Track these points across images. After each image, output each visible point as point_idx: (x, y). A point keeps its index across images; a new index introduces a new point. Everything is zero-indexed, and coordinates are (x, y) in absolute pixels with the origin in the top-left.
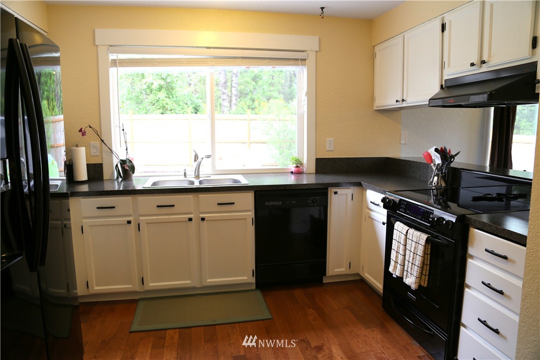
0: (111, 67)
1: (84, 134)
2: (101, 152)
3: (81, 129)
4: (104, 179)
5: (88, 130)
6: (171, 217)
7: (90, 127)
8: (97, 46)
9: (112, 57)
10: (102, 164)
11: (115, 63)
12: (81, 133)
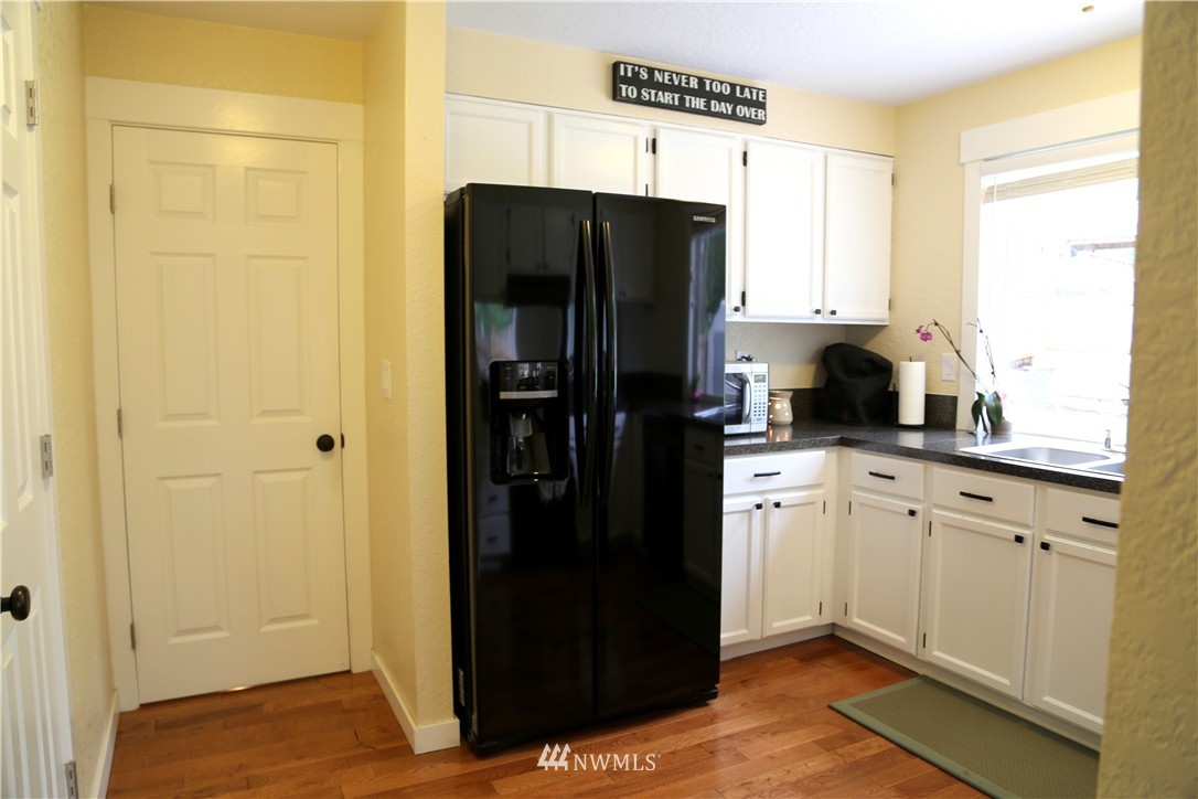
0: (985, 202)
1: (926, 337)
2: (958, 375)
3: (921, 327)
4: (958, 427)
5: (933, 330)
6: (986, 523)
7: (936, 324)
8: (963, 164)
9: (988, 181)
10: (956, 398)
11: (991, 194)
12: (919, 335)
